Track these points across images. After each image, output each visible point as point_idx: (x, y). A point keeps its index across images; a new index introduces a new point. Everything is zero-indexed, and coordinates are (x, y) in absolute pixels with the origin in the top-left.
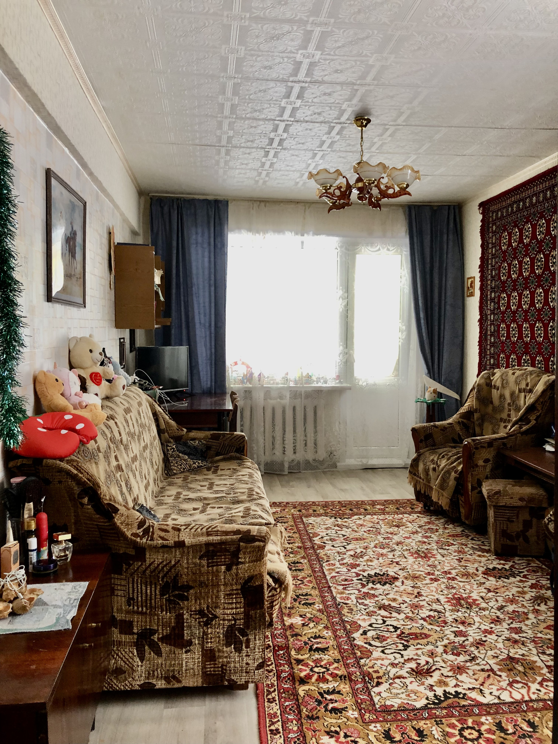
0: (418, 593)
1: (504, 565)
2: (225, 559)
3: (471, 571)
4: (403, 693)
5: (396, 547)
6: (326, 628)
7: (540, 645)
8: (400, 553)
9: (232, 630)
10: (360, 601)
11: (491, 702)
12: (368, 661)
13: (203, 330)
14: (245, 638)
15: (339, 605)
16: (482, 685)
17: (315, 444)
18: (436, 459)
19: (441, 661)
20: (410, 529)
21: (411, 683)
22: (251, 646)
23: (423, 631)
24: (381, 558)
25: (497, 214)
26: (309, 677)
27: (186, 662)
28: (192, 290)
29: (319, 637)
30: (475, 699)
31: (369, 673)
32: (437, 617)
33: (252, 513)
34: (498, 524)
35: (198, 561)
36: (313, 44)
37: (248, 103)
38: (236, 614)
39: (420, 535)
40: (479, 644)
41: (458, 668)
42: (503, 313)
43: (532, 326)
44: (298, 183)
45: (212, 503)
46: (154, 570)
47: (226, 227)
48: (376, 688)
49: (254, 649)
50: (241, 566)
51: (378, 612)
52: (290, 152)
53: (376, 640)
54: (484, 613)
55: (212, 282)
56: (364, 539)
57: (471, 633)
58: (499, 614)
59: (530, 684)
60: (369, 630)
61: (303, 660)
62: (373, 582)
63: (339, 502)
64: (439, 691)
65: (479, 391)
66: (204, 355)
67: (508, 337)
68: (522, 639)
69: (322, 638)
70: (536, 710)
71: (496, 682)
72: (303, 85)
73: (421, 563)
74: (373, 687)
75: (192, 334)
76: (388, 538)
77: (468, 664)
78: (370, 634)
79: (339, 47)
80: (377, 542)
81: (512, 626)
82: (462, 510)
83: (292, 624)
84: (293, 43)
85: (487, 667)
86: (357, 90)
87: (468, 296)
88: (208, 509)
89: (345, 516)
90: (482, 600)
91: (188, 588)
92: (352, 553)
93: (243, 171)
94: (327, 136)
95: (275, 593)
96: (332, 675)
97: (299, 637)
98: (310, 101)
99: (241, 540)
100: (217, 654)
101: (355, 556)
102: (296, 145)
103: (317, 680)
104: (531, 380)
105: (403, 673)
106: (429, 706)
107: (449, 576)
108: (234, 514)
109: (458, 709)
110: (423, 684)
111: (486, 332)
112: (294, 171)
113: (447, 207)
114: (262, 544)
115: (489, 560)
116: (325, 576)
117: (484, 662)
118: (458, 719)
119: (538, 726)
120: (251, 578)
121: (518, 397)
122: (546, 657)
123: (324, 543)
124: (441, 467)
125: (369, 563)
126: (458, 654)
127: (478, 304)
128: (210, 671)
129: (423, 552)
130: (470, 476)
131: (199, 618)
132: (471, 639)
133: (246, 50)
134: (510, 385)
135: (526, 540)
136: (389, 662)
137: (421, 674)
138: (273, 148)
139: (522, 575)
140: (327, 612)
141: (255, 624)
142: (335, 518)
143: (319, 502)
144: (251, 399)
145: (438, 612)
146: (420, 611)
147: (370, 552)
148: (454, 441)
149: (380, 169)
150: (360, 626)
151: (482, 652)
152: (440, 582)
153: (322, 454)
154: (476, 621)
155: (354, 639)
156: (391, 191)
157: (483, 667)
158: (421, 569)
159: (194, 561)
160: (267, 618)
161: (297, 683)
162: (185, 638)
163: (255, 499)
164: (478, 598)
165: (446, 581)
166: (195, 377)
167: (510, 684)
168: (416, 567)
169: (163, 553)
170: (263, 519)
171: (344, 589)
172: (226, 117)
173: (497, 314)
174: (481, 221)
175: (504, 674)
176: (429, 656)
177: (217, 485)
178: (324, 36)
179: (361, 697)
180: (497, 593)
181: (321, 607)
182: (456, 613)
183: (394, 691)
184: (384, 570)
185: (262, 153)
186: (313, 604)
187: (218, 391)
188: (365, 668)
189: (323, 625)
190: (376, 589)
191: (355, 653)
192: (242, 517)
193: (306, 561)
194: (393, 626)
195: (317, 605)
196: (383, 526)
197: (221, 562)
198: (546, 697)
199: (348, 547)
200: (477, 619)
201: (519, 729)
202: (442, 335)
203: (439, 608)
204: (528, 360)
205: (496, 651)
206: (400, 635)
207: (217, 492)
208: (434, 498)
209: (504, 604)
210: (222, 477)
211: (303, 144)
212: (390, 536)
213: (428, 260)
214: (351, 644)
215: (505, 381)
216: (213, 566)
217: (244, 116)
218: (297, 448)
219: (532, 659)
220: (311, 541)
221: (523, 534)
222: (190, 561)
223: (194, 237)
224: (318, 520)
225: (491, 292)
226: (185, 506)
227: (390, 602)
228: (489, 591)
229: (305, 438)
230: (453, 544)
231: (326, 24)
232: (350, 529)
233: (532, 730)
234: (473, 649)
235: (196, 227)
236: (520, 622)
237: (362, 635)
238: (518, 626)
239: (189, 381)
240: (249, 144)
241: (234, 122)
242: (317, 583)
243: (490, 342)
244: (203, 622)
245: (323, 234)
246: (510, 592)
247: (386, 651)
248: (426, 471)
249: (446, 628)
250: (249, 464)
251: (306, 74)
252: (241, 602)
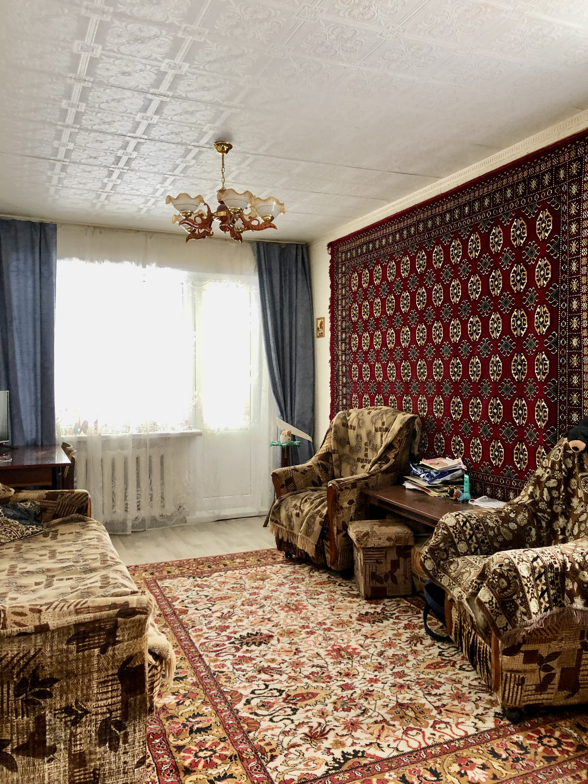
0: (296, 649)
1: (375, 608)
2: (99, 639)
3: (346, 618)
4: (300, 763)
5: (264, 602)
6: (204, 703)
7: (424, 686)
8: (270, 608)
9: (106, 725)
10: (237, 667)
11: (391, 756)
12: (257, 734)
13: (26, 372)
14: (122, 732)
15: (214, 674)
16: (378, 738)
17: (162, 498)
18: (298, 504)
19: (333, 720)
20: (275, 581)
21: (307, 749)
22: (130, 740)
23: (309, 690)
24: (250, 617)
25: (346, 255)
26: (194, 764)
27: (49, 774)
28: (12, 325)
29: (199, 715)
30: (375, 755)
31: (261, 747)
32: (320, 673)
33: (112, 581)
34: (368, 567)
35: (65, 647)
36: (182, 54)
37: (97, 113)
38: (111, 704)
39: (287, 586)
40: (367, 695)
41: (352, 724)
42: (355, 353)
43: (385, 367)
44: (142, 209)
45: (58, 575)
46: (7, 666)
47: (54, 254)
48: (271, 763)
49: (134, 744)
50: (118, 646)
51: (259, 676)
52: (138, 174)
53: (262, 708)
54: (366, 661)
55: (38, 316)
56: (229, 598)
57: (357, 684)
58: (380, 660)
59: (423, 729)
60: (253, 698)
61: (184, 746)
62: (247, 644)
63: (195, 560)
64: (338, 754)
65: (336, 432)
66: (28, 401)
67: (360, 377)
68: (407, 683)
69: (201, 715)
70: (435, 756)
71: (391, 733)
72: (165, 99)
73: (294, 617)
74: (268, 762)
75: (11, 376)
76: (255, 594)
77: (361, 718)
78: (254, 702)
79: (210, 62)
80: (243, 599)
81: (394, 670)
82: (327, 555)
83: (165, 705)
84: (159, 50)
85: (380, 718)
86: (222, 112)
87: (318, 337)
88: (55, 582)
89: (205, 575)
90: (361, 648)
91: (53, 681)
92: (219, 614)
93: (79, 192)
94: (182, 159)
95: (156, 672)
96: (220, 757)
97: (176, 720)
98: (169, 118)
99: (119, 615)
100: (88, 757)
101: (222, 617)
102: (146, 166)
103: (204, 767)
104: (387, 419)
105: (297, 740)
106: (330, 772)
107: (324, 627)
108: (90, 585)
109: (360, 769)
110: (319, 749)
111: (338, 373)
112: (138, 196)
113: (295, 246)
114: (143, 616)
115: (360, 605)
116: (193, 645)
117: (376, 714)
118: (362, 780)
119: (440, 773)
120: (130, 658)
121: (375, 436)
122: (432, 697)
123: (186, 607)
124: (305, 512)
125: (239, 624)
126: (349, 710)
127: (328, 345)
128: (80, 779)
129: (293, 604)
130: (335, 519)
131: (65, 717)
132: (358, 691)
133: (103, 49)
134: (366, 424)
135: (394, 580)
136: (280, 730)
137: (315, 738)
138: (119, 168)
139: (394, 616)
140: (203, 685)
141: (135, 713)
142: (194, 578)
143: (172, 562)
144: (86, 450)
145: (321, 667)
146: (302, 669)
147: (237, 611)
148: (314, 484)
149: (246, 198)
150: (241, 694)
151: (371, 703)
152: (316, 635)
153: (170, 509)
154: (360, 671)
155: (238, 711)
156: (255, 223)
157: (375, 719)
158: (295, 623)
159: (60, 647)
160: (148, 705)
161: (182, 774)
162: (47, 744)
163: (111, 566)
164: (357, 646)
165: (322, 632)
166: (16, 428)
167: (405, 732)
168: (289, 621)
169: (19, 641)
170: (126, 587)
171: (217, 655)
172: (68, 127)
173: (348, 355)
174: (330, 262)
175: (397, 723)
176: (321, 717)
177: (60, 553)
178: (195, 46)
179: (257, 776)
180: (374, 638)
181: (195, 679)
182: (338, 666)
183: (291, 762)
184: (256, 629)
185: (105, 172)
186: (186, 677)
187: (45, 443)
188: (255, 743)
189: (200, 701)
190: (252, 651)
191: (242, 728)
192: (101, 587)
193: (168, 630)
194: (277, 689)
195: (190, 678)
196: (247, 581)
197: (94, 644)
198: (442, 741)
199: (214, 609)
200: (360, 669)
201: (423, 780)
202: (294, 376)
203: (321, 662)
204: (381, 399)
205: (385, 699)
206: (286, 699)
207: (61, 561)
208: (299, 546)
209: (383, 649)
210: (63, 543)
211: (154, 166)
212: (256, 591)
213: (278, 298)
214: (236, 718)
215: (361, 422)
216: (83, 651)
217: (90, 127)
218: (142, 503)
219: (420, 702)
220: (170, 606)
221: (391, 575)
222: (55, 648)
223: (14, 263)
224: (175, 581)
225: (342, 333)
226: (24, 581)
227: (269, 664)
228: (366, 637)
229: (150, 492)
230: (322, 593)
231: (199, 34)
232: (212, 589)
233: (436, 779)
234: (362, 701)
235: (17, 252)
236: (402, 665)
237: (245, 705)
238: (400, 670)
239: (10, 431)
240: (91, 161)
241: (77, 134)
242: (185, 653)
243: (342, 383)
244: (71, 720)
245: (168, 267)
246: (386, 636)
247: (274, 719)
248: (289, 518)
249: (331, 683)
250: (94, 526)
251: (169, 87)
252: (118, 689)
